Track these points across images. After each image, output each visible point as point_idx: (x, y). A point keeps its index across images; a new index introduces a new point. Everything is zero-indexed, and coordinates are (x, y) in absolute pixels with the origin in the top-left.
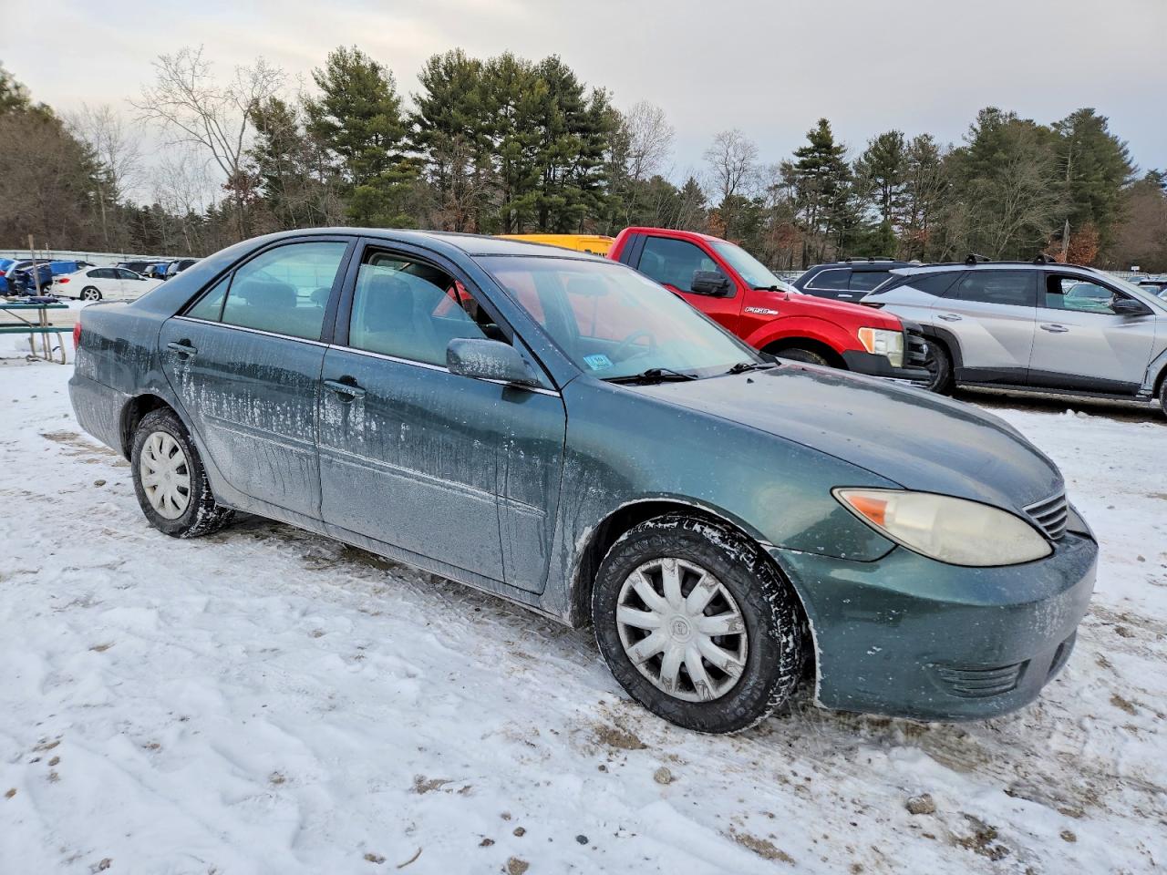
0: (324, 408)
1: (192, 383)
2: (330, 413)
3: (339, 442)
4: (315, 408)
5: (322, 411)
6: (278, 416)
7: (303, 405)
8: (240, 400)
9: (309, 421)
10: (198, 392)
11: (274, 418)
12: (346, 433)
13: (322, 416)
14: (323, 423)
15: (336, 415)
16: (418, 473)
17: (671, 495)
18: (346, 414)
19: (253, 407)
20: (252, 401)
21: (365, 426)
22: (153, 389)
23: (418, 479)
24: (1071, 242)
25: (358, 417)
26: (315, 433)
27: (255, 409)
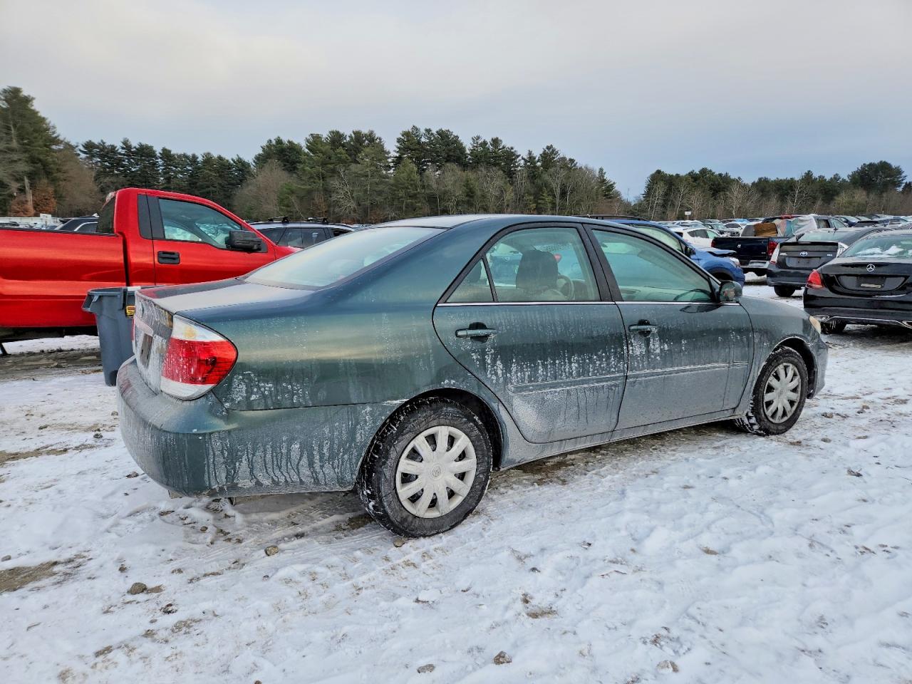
0: (632, 346)
1: (499, 362)
2: (637, 348)
3: (643, 365)
4: (625, 348)
5: (631, 348)
6: (595, 363)
7: (615, 348)
8: (557, 362)
9: (621, 358)
10: (507, 368)
11: (591, 366)
12: (649, 357)
13: (631, 352)
14: (632, 356)
15: (641, 348)
16: (692, 367)
17: (789, 336)
18: (648, 345)
19: (570, 363)
20: (569, 359)
21: (661, 349)
22: (446, 381)
23: (691, 370)
24: (33, 195)
25: (656, 346)
26: (626, 365)
27: (573, 365)
